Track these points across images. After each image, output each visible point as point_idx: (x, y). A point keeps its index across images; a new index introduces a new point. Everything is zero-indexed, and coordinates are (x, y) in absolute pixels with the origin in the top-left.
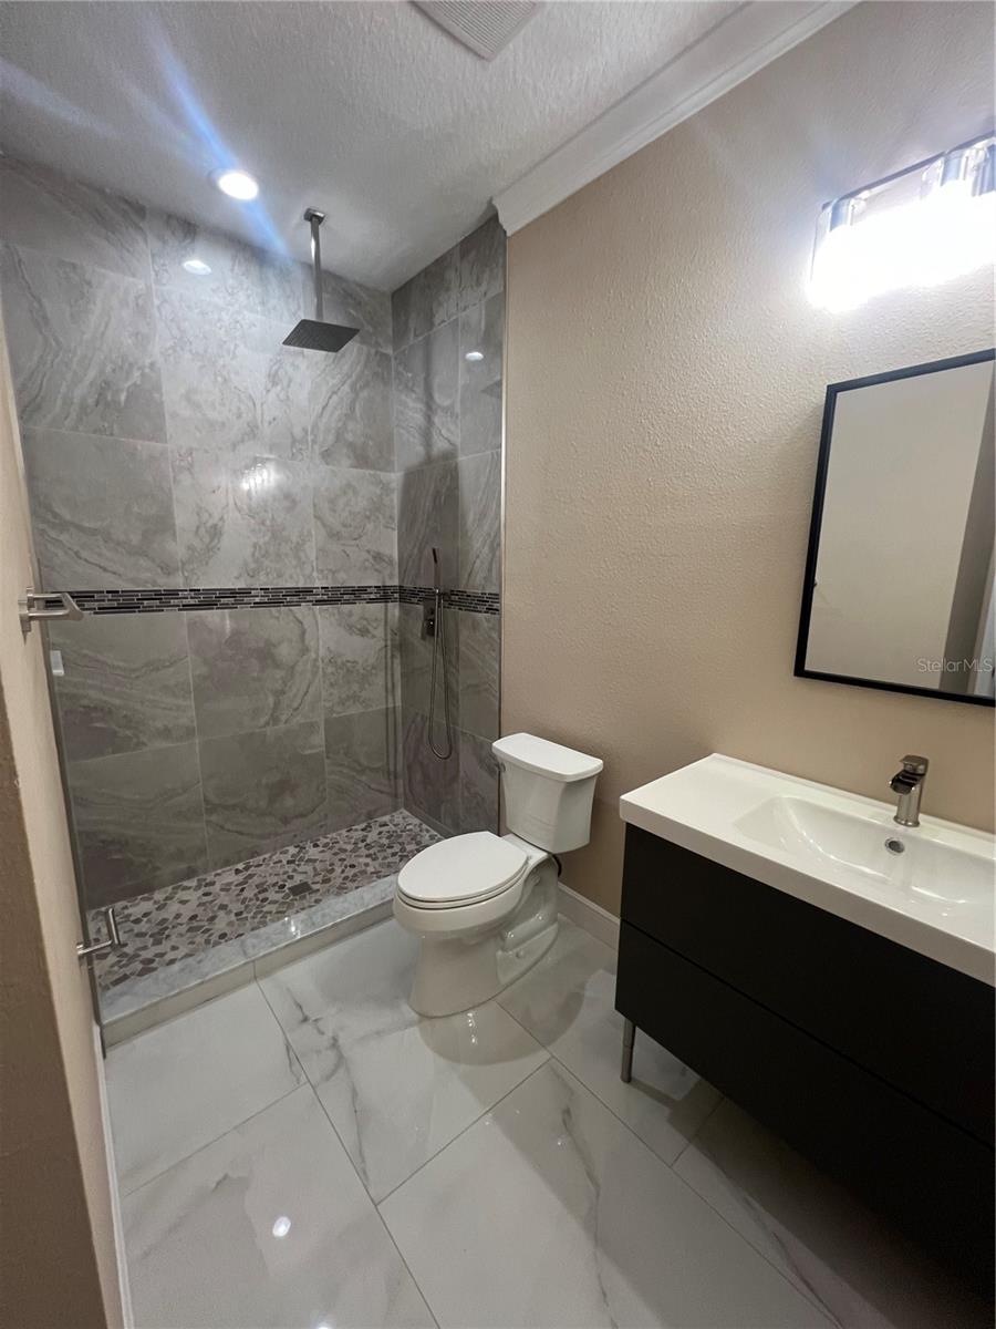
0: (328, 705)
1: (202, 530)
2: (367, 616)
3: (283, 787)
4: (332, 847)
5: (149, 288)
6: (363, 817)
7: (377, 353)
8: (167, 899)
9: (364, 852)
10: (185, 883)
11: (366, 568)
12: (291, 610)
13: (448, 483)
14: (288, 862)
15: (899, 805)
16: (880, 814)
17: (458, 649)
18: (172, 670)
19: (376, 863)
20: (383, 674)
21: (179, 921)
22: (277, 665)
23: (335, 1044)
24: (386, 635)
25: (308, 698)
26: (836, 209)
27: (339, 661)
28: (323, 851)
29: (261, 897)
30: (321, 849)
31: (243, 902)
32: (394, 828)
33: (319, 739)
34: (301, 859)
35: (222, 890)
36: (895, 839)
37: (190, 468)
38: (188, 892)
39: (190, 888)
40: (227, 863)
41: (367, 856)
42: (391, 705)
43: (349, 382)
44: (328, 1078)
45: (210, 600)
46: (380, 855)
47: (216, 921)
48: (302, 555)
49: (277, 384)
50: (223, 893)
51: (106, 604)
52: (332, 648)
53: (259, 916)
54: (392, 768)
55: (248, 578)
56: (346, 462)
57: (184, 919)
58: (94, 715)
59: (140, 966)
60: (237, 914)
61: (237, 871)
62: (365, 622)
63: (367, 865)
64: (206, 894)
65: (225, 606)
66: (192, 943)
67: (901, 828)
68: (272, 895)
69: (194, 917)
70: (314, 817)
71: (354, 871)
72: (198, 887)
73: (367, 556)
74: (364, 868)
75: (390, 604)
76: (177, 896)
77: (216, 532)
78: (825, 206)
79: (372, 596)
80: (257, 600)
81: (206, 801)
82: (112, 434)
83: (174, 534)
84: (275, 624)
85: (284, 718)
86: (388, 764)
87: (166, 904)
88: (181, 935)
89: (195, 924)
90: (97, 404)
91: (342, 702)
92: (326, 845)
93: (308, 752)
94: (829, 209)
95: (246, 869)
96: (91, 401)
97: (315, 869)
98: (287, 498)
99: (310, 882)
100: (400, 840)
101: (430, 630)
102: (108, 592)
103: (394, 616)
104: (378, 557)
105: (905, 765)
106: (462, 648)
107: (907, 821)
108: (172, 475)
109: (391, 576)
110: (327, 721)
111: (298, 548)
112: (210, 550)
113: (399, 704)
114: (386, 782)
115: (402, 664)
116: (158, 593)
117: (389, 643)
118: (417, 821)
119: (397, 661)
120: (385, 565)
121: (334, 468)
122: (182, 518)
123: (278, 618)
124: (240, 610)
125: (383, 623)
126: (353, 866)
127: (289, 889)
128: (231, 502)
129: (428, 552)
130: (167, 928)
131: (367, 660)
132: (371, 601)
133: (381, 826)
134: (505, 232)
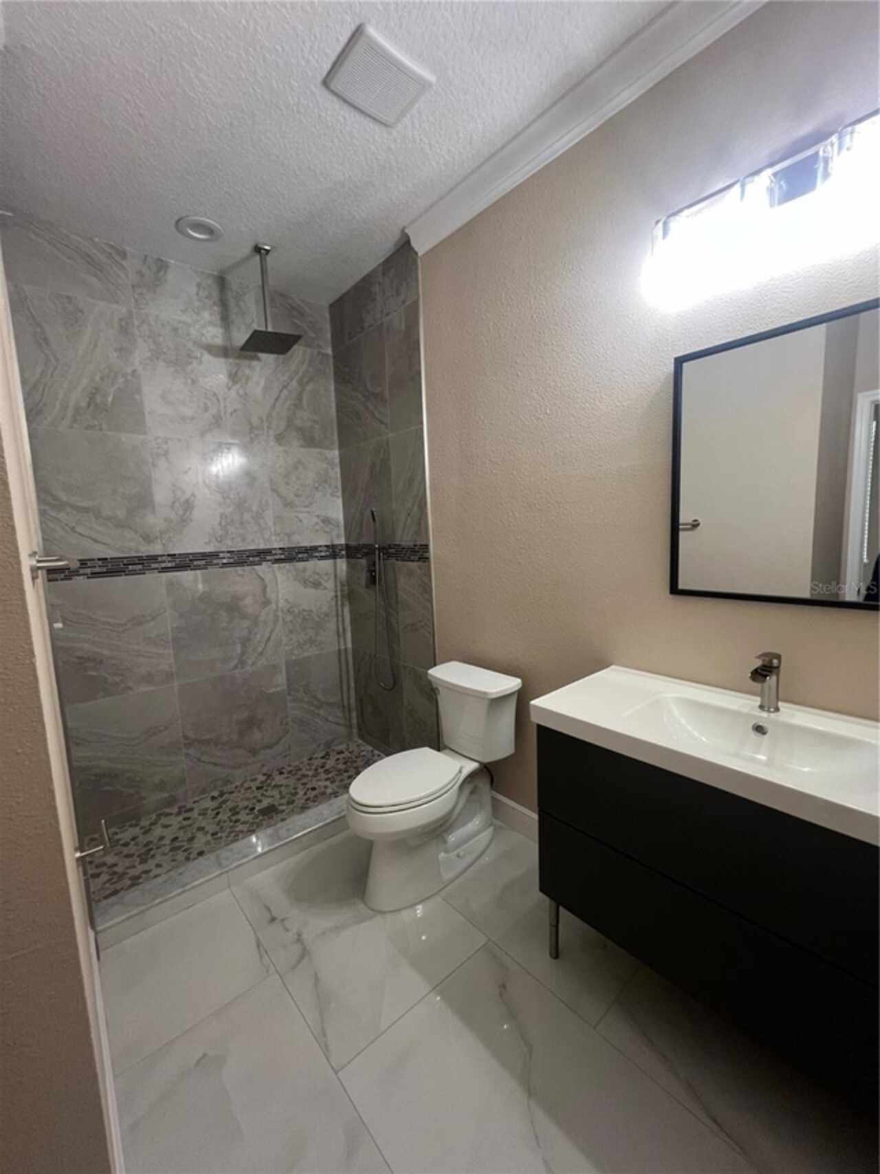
0: (287, 648)
1: (177, 504)
2: (317, 571)
3: (251, 723)
4: (296, 774)
5: (130, 312)
6: (322, 747)
7: (319, 353)
8: (152, 824)
9: (323, 776)
10: (167, 810)
11: (317, 531)
12: (254, 569)
13: (381, 456)
14: (258, 788)
15: (762, 695)
16: (746, 704)
17: (397, 595)
18: (152, 623)
19: (334, 786)
20: (335, 619)
21: (163, 843)
22: (244, 616)
23: (299, 939)
24: (336, 586)
25: (271, 644)
26: (665, 224)
27: (296, 610)
28: (287, 778)
29: (234, 818)
30: (286, 775)
31: (218, 823)
32: (349, 755)
33: (281, 679)
34: (269, 785)
35: (199, 814)
36: (761, 724)
37: (166, 453)
38: (169, 817)
39: (171, 814)
40: (204, 791)
41: (327, 780)
42: (343, 647)
43: (296, 378)
44: (294, 967)
45: (184, 563)
46: (338, 778)
47: (196, 841)
48: (261, 521)
49: (237, 383)
50: (201, 817)
51: (97, 570)
52: (290, 600)
53: (233, 835)
54: (346, 703)
55: (216, 543)
56: (295, 443)
57: (167, 841)
58: (88, 664)
59: (129, 882)
60: (213, 834)
61: (213, 798)
62: (317, 577)
63: (326, 787)
64: (186, 819)
65: (198, 568)
66: (173, 860)
67: (765, 714)
68: (243, 816)
69: (175, 839)
70: (279, 748)
71: (314, 793)
72: (179, 813)
73: (316, 520)
74: (323, 789)
75: (338, 561)
76: (161, 822)
77: (188, 505)
78: (657, 222)
79: (323, 554)
80: (225, 561)
81: (186, 737)
82: (101, 430)
83: (154, 508)
84: (241, 581)
85: (250, 662)
86: (342, 700)
87: (150, 829)
88: (164, 854)
89: (177, 844)
90: (89, 405)
91: (300, 646)
92: (290, 772)
93: (273, 690)
94: (660, 225)
95: (222, 795)
96: (83, 404)
97: (280, 792)
98: (249, 476)
99: (276, 803)
100: (355, 765)
101: (372, 580)
102: (99, 559)
103: (342, 570)
104: (326, 521)
105: (763, 660)
106: (400, 593)
107: (769, 708)
108: (151, 460)
109: (338, 536)
110: (287, 664)
111: (258, 517)
112: (184, 521)
113: (350, 645)
114: (340, 714)
115: (351, 612)
116: (140, 558)
117: (339, 594)
118: (370, 748)
119: (347, 610)
120: (332, 527)
121: (286, 448)
122: (161, 495)
123: (243, 576)
124: (211, 570)
125: (333, 576)
126: (314, 789)
127: (259, 811)
128: (200, 480)
129: (368, 513)
130: (151, 849)
131: (320, 608)
132: (322, 558)
133: (339, 753)
134: (416, 253)
